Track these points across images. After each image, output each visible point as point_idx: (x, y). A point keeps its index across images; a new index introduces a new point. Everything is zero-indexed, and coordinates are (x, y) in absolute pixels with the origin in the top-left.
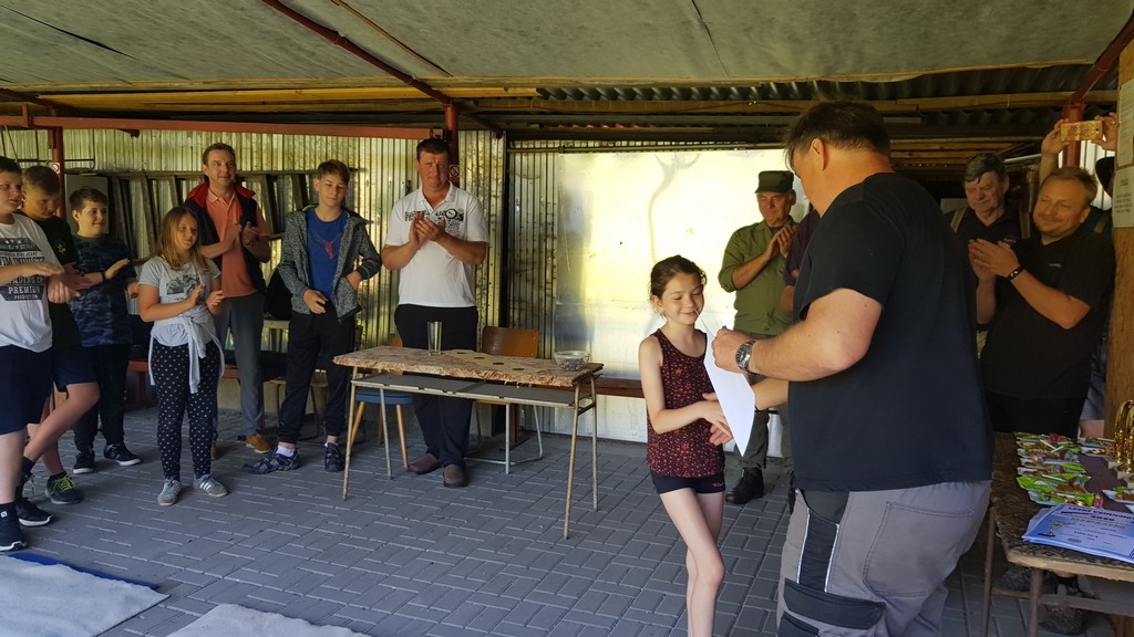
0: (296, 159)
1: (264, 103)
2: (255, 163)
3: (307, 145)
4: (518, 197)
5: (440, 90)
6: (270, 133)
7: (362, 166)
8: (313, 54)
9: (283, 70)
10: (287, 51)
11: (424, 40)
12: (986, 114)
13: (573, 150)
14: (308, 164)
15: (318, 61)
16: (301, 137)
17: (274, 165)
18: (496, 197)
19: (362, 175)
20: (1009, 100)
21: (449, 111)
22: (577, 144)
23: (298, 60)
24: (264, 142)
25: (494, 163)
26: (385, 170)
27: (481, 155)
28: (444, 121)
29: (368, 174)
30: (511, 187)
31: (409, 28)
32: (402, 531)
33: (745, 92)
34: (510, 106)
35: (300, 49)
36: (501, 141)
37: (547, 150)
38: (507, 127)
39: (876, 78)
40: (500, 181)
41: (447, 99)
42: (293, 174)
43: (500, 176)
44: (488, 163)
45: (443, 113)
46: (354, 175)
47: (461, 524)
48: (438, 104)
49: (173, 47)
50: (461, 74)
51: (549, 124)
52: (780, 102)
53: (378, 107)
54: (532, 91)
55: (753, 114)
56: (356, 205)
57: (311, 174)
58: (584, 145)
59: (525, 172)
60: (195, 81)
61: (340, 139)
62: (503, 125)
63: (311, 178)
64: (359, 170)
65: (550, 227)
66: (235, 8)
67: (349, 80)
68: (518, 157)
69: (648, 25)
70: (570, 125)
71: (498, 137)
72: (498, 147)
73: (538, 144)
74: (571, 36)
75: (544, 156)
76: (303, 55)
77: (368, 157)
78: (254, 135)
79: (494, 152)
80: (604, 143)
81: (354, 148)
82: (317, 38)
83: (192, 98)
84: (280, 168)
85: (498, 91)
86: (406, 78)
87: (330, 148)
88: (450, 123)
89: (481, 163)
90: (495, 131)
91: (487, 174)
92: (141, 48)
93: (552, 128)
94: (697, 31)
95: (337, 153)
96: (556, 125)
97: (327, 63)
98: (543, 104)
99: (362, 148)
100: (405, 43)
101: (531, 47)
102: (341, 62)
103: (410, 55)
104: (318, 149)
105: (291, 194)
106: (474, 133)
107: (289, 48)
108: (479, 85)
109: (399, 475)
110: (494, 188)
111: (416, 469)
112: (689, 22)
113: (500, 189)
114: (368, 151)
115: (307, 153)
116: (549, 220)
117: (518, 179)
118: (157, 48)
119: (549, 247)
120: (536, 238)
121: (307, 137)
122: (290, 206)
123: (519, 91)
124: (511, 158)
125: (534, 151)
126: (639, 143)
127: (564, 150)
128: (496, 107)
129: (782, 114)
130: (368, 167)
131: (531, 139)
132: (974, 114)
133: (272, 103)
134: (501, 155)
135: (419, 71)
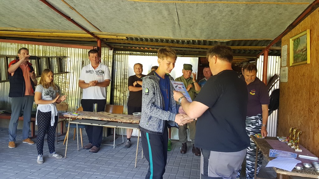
0: (47, 53)
1: (39, 36)
2: (33, 54)
3: (51, 49)
4: (116, 67)
5: (97, 35)
6: (39, 45)
7: (68, 56)
8: (60, 23)
9: (49, 27)
10: (52, 22)
11: (97, 21)
12: (243, 51)
13: (133, 54)
14: (50, 55)
15: (62, 25)
16: (49, 46)
17: (40, 54)
18: (110, 67)
19: (68, 58)
20: (250, 47)
21: (99, 42)
22: (134, 53)
23: (55, 24)
24: (37, 47)
25: (110, 57)
26: (76, 58)
27: (106, 54)
28: (97, 44)
29: (70, 58)
30: (114, 64)
31: (93, 18)
32: (85, 168)
33: (183, 42)
34: (117, 41)
35: (57, 21)
36: (112, 51)
37: (125, 54)
38: (114, 47)
39: (220, 40)
40: (111, 62)
41: (98, 38)
42: (46, 57)
43: (111, 61)
44: (108, 57)
45: (97, 42)
46: (65, 58)
47: (103, 165)
48: (96, 39)
49: (15, 18)
50: (105, 32)
51: (126, 47)
52: (192, 45)
53: (76, 39)
54: (125, 38)
55: (184, 48)
56: (66, 67)
57: (52, 57)
58: (136, 53)
59: (118, 60)
60: (18, 28)
61: (61, 48)
62: (113, 46)
63: (51, 59)
64: (67, 57)
65: (126, 76)
66: (39, 8)
67: (69, 31)
68: (117, 56)
69: (164, 23)
70: (132, 47)
71: (111, 50)
72: (111, 52)
73: (123, 52)
74: (141, 24)
75: (124, 55)
76: (57, 23)
77: (70, 53)
78: (33, 45)
79: (110, 54)
80: (142, 53)
81: (66, 50)
82: (64, 19)
83: (15, 33)
84: (41, 55)
85: (115, 37)
86: (88, 32)
87: (58, 50)
88: (99, 45)
89: (106, 57)
90: (110, 48)
91: (107, 60)
92: (3, 17)
93: (127, 48)
94: (177, 25)
95: (60, 52)
96: (128, 47)
97: (64, 26)
98: (126, 41)
99: (68, 51)
100: (91, 22)
101: (129, 26)
102: (68, 26)
103: (91, 25)
104: (54, 50)
105: (45, 63)
106: (104, 48)
107: (53, 21)
108: (110, 35)
109: (81, 150)
110: (109, 64)
111: (86, 148)
112: (175, 23)
113: (111, 64)
114: (70, 51)
115: (51, 51)
116: (126, 74)
117: (116, 62)
118: (9, 18)
119: (125, 82)
120: (122, 79)
121: (51, 47)
122: (44, 67)
123: (121, 37)
124: (115, 56)
125: (122, 54)
126: (152, 54)
127: (130, 54)
128: (112, 41)
129: (191, 48)
130: (70, 56)
131: (120, 51)
132: (240, 50)
133: (41, 36)
134: (112, 55)
135: (92, 30)
